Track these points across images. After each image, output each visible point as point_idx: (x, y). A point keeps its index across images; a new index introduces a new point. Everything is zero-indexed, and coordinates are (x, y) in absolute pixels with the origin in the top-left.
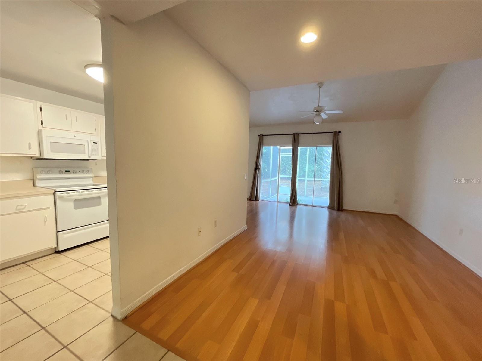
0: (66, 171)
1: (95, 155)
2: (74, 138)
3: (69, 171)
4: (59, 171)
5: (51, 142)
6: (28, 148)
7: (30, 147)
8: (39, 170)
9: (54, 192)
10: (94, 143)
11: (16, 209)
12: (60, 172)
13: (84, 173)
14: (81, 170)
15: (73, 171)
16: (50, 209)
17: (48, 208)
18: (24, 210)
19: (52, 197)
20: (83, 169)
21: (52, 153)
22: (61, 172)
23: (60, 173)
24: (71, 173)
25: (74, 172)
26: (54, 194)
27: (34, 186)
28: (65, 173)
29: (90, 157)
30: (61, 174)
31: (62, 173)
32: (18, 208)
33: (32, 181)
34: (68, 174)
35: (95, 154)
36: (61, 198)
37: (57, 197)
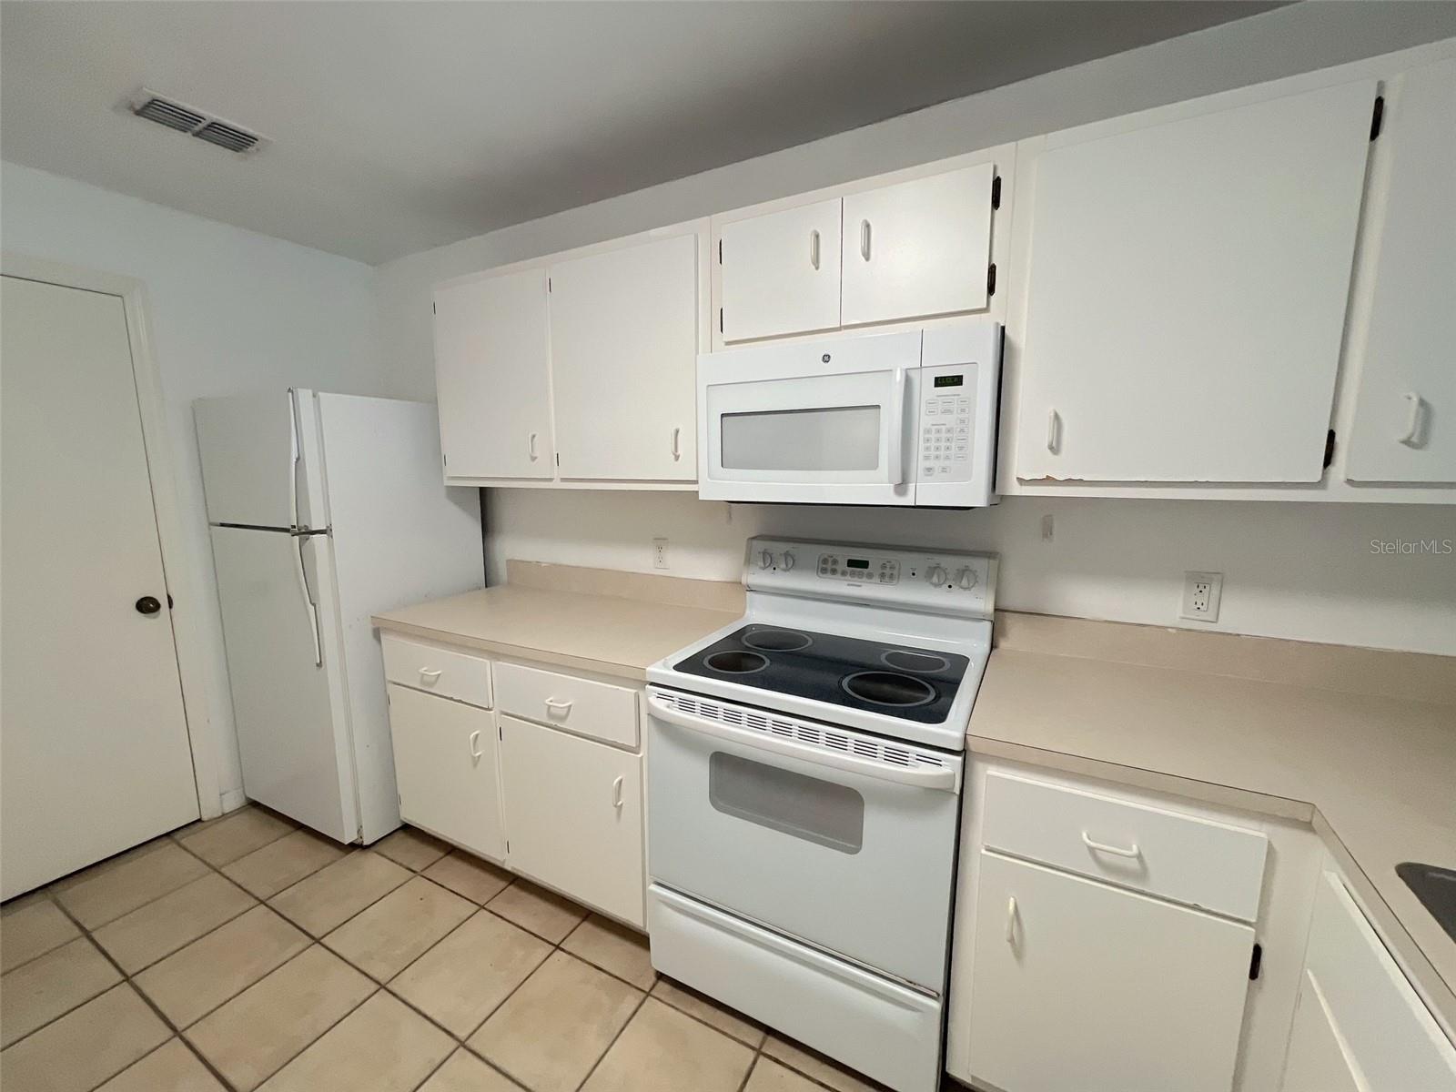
0: (852, 563)
1: (944, 470)
3: (864, 564)
4: (825, 561)
10: (940, 382)
12: (826, 568)
13: (936, 585)
14: (923, 563)
15: (884, 566)
20: (940, 559)
22: (830, 566)
23: (824, 571)
24: (870, 576)
25: (888, 571)
28: (844, 573)
29: (900, 489)
30: (829, 575)
31: (834, 571)
34: (856, 580)
35: (942, 463)
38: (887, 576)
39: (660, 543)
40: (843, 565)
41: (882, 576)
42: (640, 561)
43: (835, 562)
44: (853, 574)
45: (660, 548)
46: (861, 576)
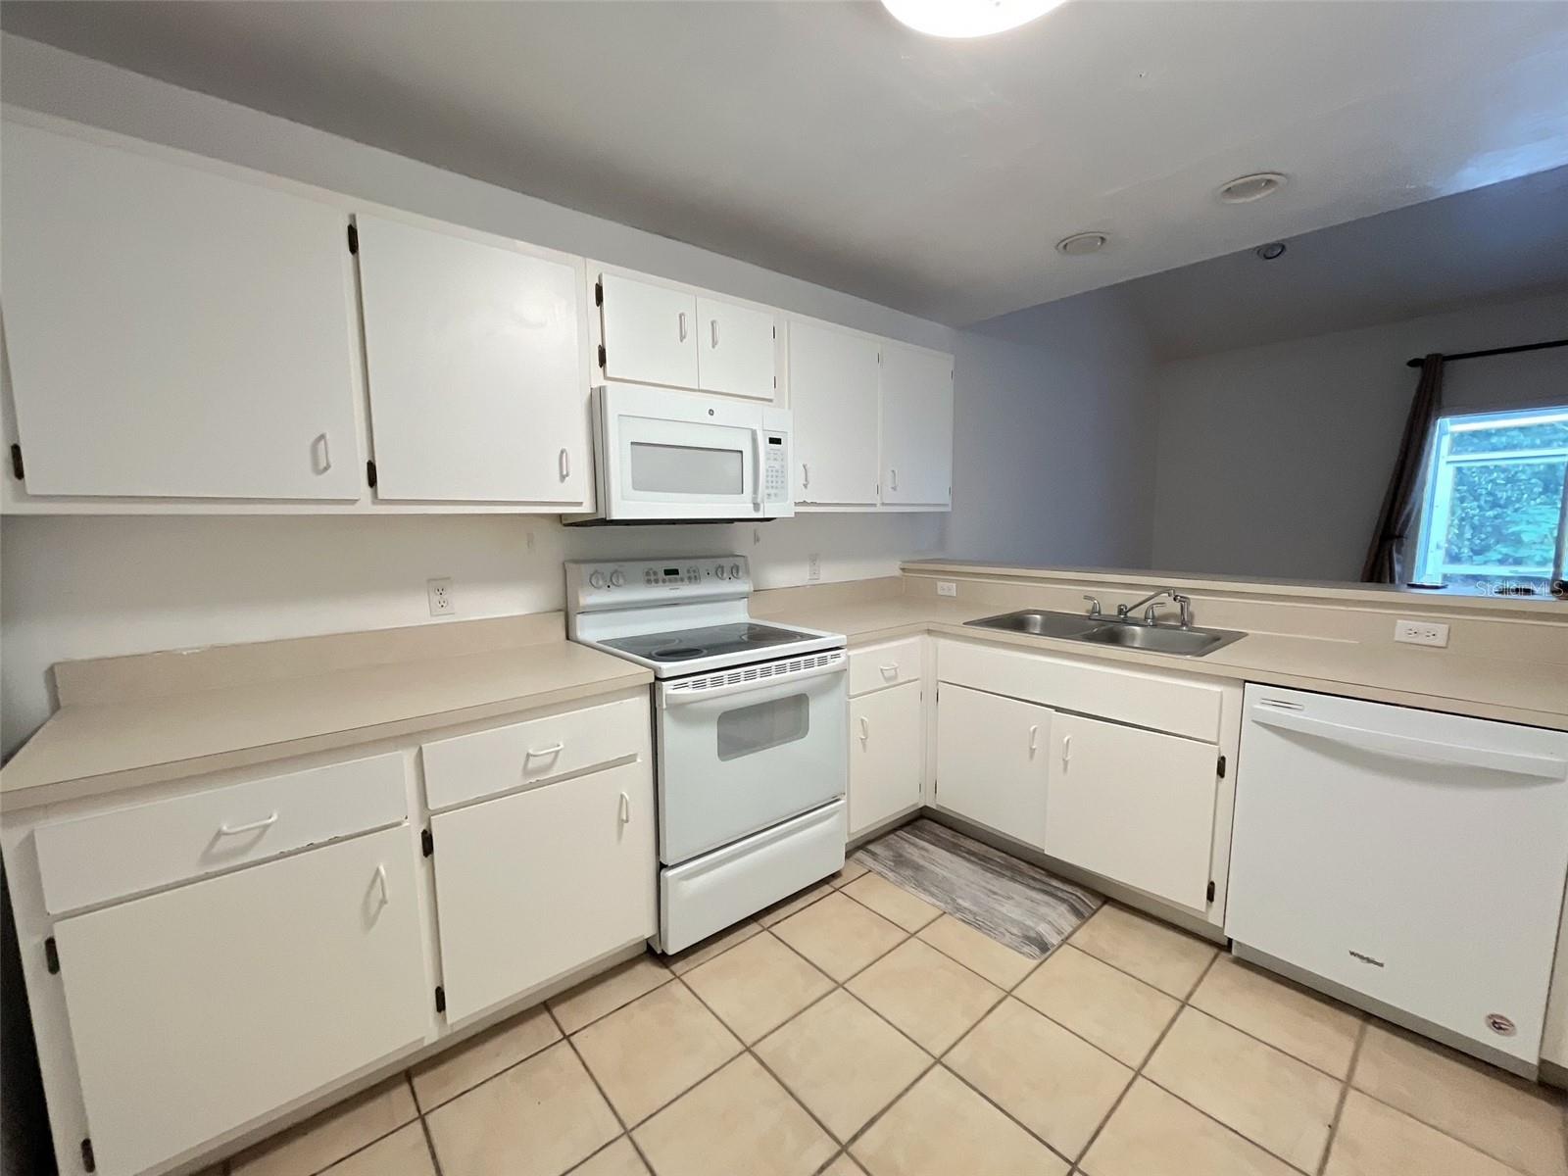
0: (668, 572)
1: (776, 495)
2: (709, 419)
3: (675, 572)
4: (648, 574)
5: (632, 443)
6: (557, 477)
7: (565, 473)
8: (587, 569)
9: (653, 680)
10: (772, 441)
11: (527, 772)
12: (650, 579)
13: (722, 579)
14: (710, 564)
15: (689, 571)
16: (639, 760)
17: (631, 759)
18: (553, 773)
19: (643, 703)
20: (720, 561)
21: (638, 492)
22: (652, 578)
23: (649, 581)
24: (682, 580)
25: (692, 575)
26: (653, 690)
27: (568, 638)
28: (664, 581)
29: (756, 507)
30: (654, 584)
31: (657, 581)
32: (533, 764)
33: (562, 613)
34: (674, 585)
35: (773, 491)
36: (679, 708)
37: (665, 706)
38: (694, 578)
39: (438, 585)
40: (662, 574)
41: (690, 578)
42: (413, 612)
43: (655, 573)
44: (670, 581)
45: (441, 591)
46: (676, 580)
